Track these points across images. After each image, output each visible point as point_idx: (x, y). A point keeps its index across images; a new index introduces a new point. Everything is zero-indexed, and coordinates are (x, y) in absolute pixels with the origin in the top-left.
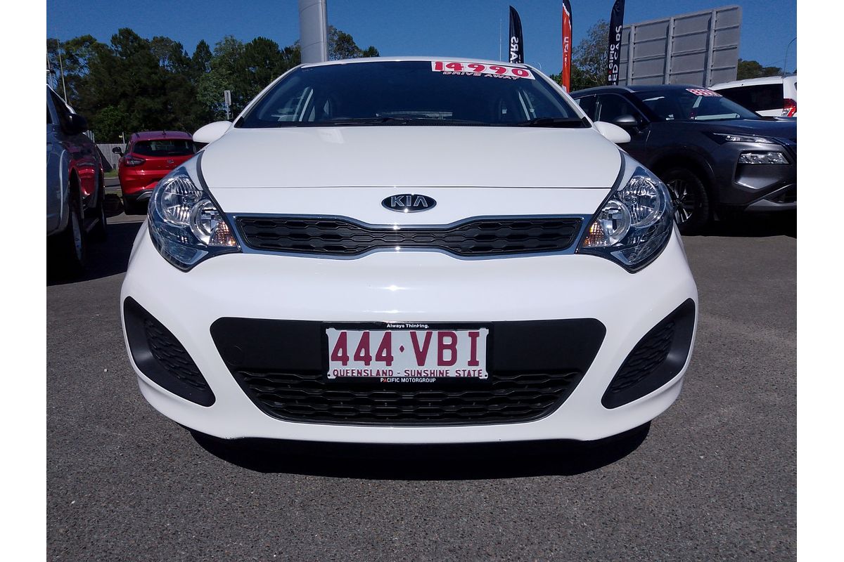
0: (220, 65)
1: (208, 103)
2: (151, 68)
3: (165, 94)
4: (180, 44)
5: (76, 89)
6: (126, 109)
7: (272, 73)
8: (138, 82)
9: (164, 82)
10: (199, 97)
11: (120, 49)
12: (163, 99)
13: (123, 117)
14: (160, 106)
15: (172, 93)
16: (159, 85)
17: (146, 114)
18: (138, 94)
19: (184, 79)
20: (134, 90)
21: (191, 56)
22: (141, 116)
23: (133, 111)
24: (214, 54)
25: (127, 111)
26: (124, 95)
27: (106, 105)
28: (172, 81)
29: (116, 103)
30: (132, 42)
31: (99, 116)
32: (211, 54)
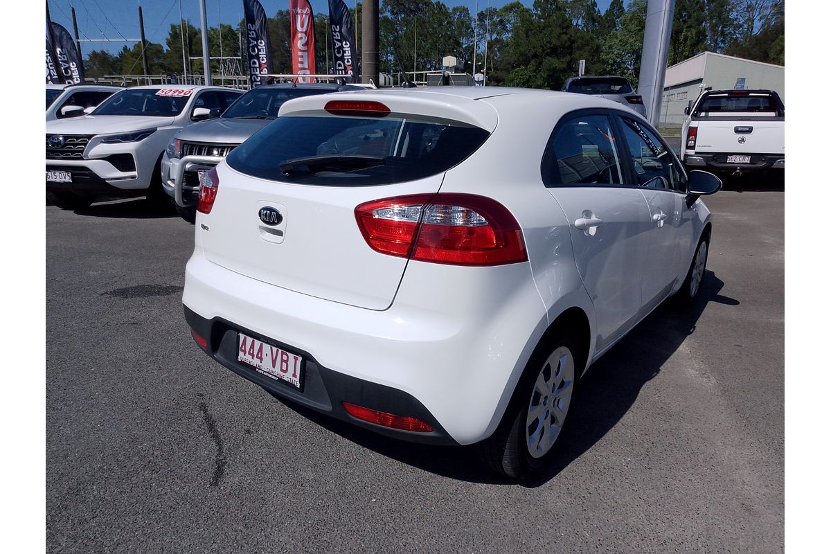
0: (631, 20)
1: (611, 61)
2: (563, 28)
3: (571, 54)
4: (595, 3)
5: (499, 50)
6: (535, 68)
7: (685, 26)
8: (550, 42)
9: (572, 42)
10: (603, 56)
11: (539, 12)
12: (568, 58)
13: (530, 76)
14: (564, 66)
15: (578, 52)
16: (567, 45)
17: (550, 73)
18: (548, 54)
19: (591, 38)
20: (544, 50)
21: (603, 13)
22: (546, 76)
23: (540, 71)
24: (626, 10)
25: (535, 71)
26: (535, 56)
27: (518, 66)
28: (580, 41)
29: (526, 63)
30: (551, 5)
31: (511, 75)
32: (623, 10)
